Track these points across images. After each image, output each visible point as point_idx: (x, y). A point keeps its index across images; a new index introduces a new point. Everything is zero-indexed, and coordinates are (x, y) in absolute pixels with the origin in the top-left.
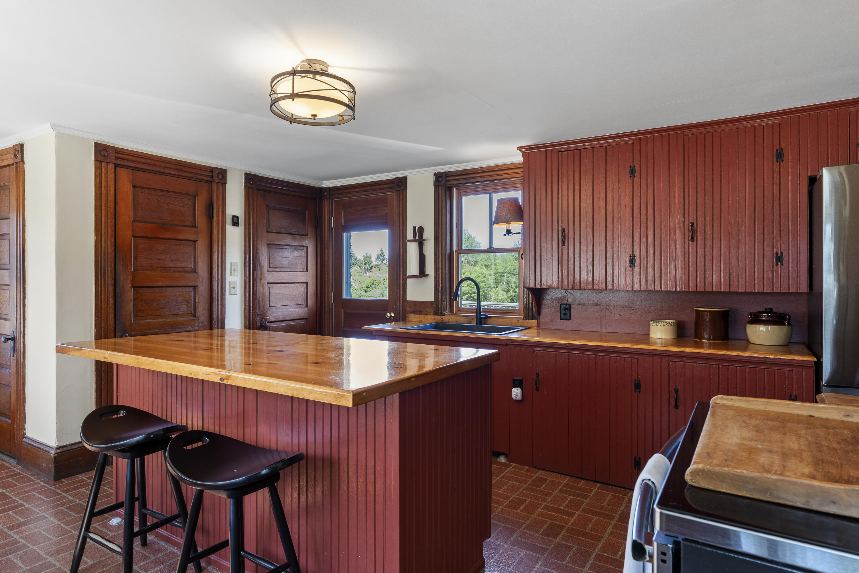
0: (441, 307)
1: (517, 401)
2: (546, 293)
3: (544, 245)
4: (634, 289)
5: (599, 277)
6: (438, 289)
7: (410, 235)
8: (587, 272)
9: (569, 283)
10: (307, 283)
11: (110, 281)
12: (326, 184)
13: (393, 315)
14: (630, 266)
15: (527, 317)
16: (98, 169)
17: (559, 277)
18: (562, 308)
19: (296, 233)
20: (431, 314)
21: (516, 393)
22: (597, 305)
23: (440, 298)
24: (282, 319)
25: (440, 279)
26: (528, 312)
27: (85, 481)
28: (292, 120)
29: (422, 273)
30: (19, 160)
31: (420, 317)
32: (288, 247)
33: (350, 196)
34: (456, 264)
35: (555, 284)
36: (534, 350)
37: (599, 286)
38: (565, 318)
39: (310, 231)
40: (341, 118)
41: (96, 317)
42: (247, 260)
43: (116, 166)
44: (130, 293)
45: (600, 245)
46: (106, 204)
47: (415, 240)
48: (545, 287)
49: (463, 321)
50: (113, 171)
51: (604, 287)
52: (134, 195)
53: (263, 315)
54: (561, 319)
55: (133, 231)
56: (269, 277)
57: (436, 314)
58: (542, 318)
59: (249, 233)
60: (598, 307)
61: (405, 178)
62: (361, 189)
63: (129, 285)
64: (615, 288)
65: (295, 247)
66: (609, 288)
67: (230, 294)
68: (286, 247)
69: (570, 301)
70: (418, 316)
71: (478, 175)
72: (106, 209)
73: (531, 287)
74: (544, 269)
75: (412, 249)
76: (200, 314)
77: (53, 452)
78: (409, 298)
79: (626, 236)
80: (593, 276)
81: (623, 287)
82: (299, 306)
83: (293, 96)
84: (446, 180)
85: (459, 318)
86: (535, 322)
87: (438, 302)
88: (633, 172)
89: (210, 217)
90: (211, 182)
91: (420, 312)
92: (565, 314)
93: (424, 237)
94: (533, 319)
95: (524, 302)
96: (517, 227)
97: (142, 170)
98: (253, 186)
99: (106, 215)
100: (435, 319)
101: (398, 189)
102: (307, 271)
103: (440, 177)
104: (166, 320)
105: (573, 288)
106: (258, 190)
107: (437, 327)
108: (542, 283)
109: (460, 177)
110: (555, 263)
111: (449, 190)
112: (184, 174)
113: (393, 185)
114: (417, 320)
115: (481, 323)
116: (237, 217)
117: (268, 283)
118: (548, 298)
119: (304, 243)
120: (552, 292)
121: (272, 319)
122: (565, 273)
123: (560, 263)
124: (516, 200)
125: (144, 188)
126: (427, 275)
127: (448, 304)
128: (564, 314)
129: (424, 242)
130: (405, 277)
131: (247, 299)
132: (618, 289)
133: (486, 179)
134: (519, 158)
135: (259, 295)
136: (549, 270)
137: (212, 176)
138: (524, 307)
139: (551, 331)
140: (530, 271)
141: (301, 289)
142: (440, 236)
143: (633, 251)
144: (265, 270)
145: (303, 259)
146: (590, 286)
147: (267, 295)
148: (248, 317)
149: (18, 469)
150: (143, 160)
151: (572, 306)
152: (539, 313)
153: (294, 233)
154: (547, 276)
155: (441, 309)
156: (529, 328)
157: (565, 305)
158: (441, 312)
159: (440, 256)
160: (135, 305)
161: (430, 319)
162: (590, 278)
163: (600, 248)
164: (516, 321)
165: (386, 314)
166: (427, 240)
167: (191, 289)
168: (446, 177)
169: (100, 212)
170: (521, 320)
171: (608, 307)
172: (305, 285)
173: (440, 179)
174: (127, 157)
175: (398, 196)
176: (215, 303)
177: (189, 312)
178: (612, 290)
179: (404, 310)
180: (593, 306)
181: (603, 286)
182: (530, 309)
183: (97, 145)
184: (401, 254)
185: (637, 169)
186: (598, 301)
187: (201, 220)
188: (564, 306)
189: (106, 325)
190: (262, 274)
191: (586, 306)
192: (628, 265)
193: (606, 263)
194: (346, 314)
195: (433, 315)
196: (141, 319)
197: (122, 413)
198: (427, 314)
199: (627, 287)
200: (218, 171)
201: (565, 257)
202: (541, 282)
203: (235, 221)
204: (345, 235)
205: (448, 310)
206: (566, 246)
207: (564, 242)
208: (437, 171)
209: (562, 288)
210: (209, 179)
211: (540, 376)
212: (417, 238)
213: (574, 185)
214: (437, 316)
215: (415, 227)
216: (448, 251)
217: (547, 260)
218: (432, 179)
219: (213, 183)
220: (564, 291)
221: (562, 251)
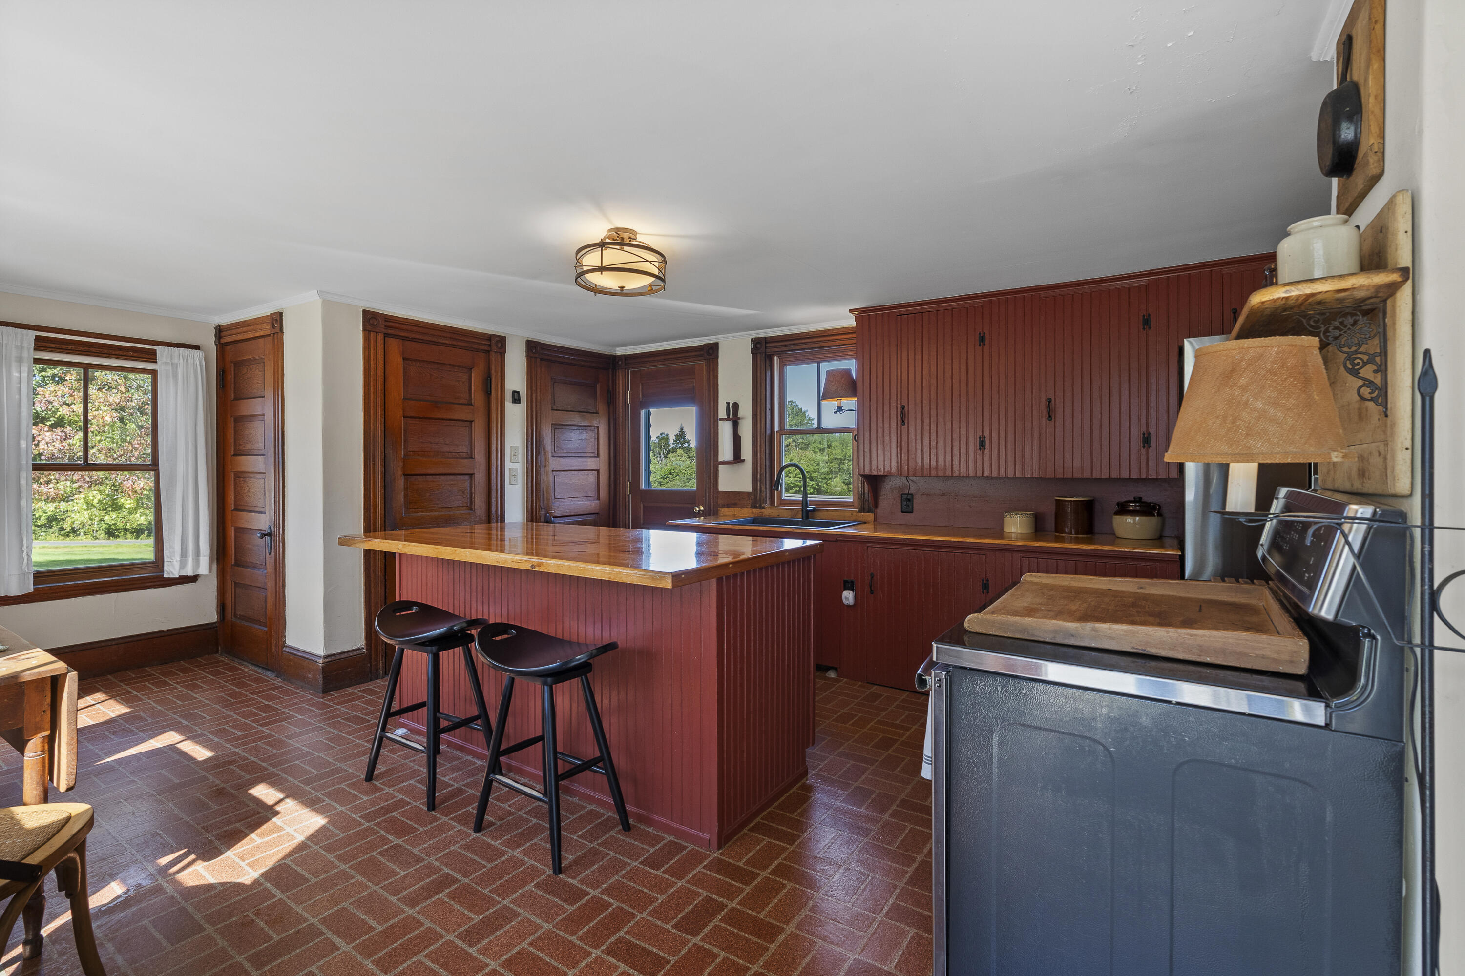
0: (760, 499)
1: (849, 606)
2: (884, 482)
3: (880, 424)
4: (985, 475)
5: (945, 461)
6: (757, 477)
7: (722, 414)
8: (930, 456)
9: (910, 469)
10: (598, 471)
11: (379, 467)
12: (620, 351)
13: (702, 508)
14: (980, 449)
15: (862, 510)
16: (367, 340)
17: (897, 462)
18: (903, 498)
19: (586, 410)
20: (748, 506)
21: (848, 597)
22: (944, 494)
23: (759, 488)
24: (569, 514)
25: (759, 465)
26: (864, 505)
27: (356, 694)
28: (597, 290)
29: (738, 458)
30: (277, 330)
31: (735, 511)
32: (576, 428)
33: (649, 366)
34: (777, 448)
35: (894, 470)
36: (868, 547)
37: (945, 473)
38: (907, 510)
39: (602, 407)
40: (649, 288)
41: (365, 509)
42: (530, 443)
43: (386, 335)
44: (400, 483)
45: (945, 424)
46: (375, 380)
47: (728, 419)
48: (882, 473)
49: (786, 515)
50: (382, 341)
52: (405, 369)
53: (548, 509)
54: (902, 512)
55: (404, 411)
56: (554, 464)
57: (754, 506)
58: (879, 511)
59: (532, 412)
60: (945, 497)
61: (716, 344)
62: (662, 357)
63: (400, 472)
64: (962, 475)
65: (584, 428)
66: (956, 474)
67: (510, 484)
68: (573, 428)
69: (913, 490)
70: (733, 509)
71: (803, 341)
72: (375, 385)
73: (866, 474)
74: (880, 452)
75: (725, 430)
76: (476, 507)
77: (321, 661)
78: (721, 488)
79: (975, 413)
80: (937, 461)
81: (971, 473)
82: (589, 498)
83: (602, 269)
84: (765, 347)
85: (781, 511)
86: (871, 515)
87: (757, 492)
88: (982, 339)
89: (488, 393)
90: (489, 351)
91: (734, 505)
92: (907, 506)
93: (740, 415)
94: (869, 512)
95: (858, 491)
96: (850, 403)
97: (413, 340)
98: (537, 355)
99: (375, 393)
100: (752, 513)
101: (708, 357)
102: (598, 456)
103: (758, 343)
104: (440, 514)
105: (914, 475)
106: (542, 359)
107: (755, 521)
108: (879, 469)
109: (782, 344)
110: (894, 445)
111: (770, 358)
112: (460, 344)
113: (702, 353)
114: (732, 513)
115: (808, 518)
116: (518, 393)
117: (553, 471)
118: (886, 487)
119: (595, 423)
120: (891, 480)
121: (557, 514)
122: (905, 458)
123: (899, 445)
124: (848, 372)
125: (415, 360)
126: (744, 461)
127: (768, 495)
128: (905, 506)
129: (740, 421)
130: (717, 463)
131: (530, 489)
132: (966, 475)
133: (813, 346)
134: (851, 322)
135: (544, 485)
136: (887, 454)
137: (490, 345)
138: (859, 498)
139: (889, 526)
140: (864, 455)
141: (592, 477)
142: (759, 414)
143: (983, 432)
144: (550, 455)
145: (593, 442)
146: (934, 473)
147: (551, 485)
148: (530, 511)
149: (278, 682)
150: (414, 328)
151: (914, 497)
152: (876, 505)
153: (583, 410)
154: (884, 461)
155: (760, 501)
156: (865, 523)
157: (907, 495)
158: (760, 505)
159: (759, 437)
160: (405, 496)
161: (747, 513)
162: (934, 463)
163: (945, 428)
164: (849, 514)
165: (694, 508)
166: (743, 418)
167: (467, 477)
168: (766, 343)
169: (369, 390)
170: (854, 514)
171: (957, 498)
172: (596, 473)
173: (758, 346)
174: (397, 325)
175: (708, 366)
176: (493, 494)
177: (465, 505)
178: (959, 477)
179: (716, 502)
180: (940, 496)
181: (949, 473)
182: (866, 500)
183: (366, 313)
184: (712, 436)
185: (987, 336)
186: (944, 490)
187: (478, 397)
188: (905, 496)
189: (375, 518)
190: (546, 459)
191: (932, 497)
192: (978, 447)
193: (952, 446)
194: (644, 507)
195: (750, 508)
196: (412, 512)
197: (415, 609)
198: (743, 507)
199: (976, 474)
200: (497, 339)
201: (905, 438)
202: (877, 468)
203: (516, 397)
204: (643, 412)
205: (768, 502)
206: (906, 426)
207: (903, 421)
208: (754, 337)
209: (901, 475)
210: (486, 348)
211: (875, 577)
212: (731, 416)
213: (915, 355)
214: (756, 509)
215: (728, 403)
216: (768, 432)
217: (884, 442)
218: (748, 346)
219: (491, 353)
220: (904, 479)
221: (901, 431)
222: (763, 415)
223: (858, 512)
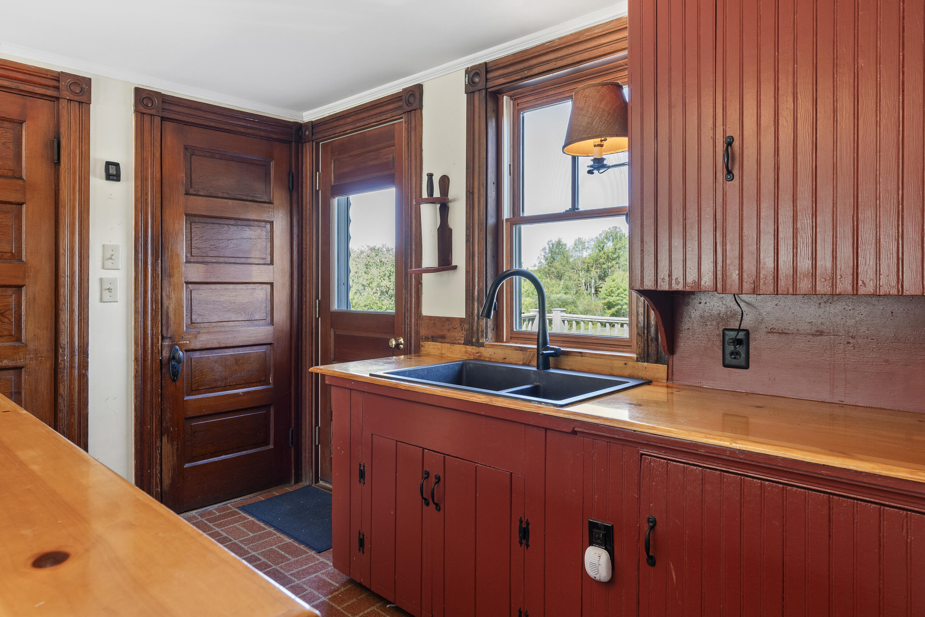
0: (478, 329)
1: (599, 583)
2: (688, 304)
5: (834, 258)
6: (473, 293)
8: (796, 246)
9: (745, 276)
10: (272, 284)
12: (307, 117)
13: (401, 341)
15: (645, 357)
17: (716, 263)
18: (727, 338)
19: (249, 198)
20: (460, 342)
21: (596, 560)
22: (820, 333)
23: (476, 312)
24: (217, 346)
25: (476, 274)
26: (648, 347)
29: (446, 263)
31: (442, 348)
32: (230, 222)
33: (340, 135)
34: (507, 245)
35: (707, 280)
36: (642, 454)
37: (834, 285)
38: (734, 362)
39: (278, 195)
42: (141, 241)
47: (431, 200)
48: (680, 287)
49: (515, 359)
51: (850, 288)
53: (177, 338)
54: (725, 365)
56: (189, 272)
57: (468, 342)
58: (678, 360)
59: (145, 195)
60: (825, 338)
61: (419, 88)
62: (354, 118)
64: (884, 289)
65: (247, 223)
66: (867, 289)
67: (101, 301)
68: (227, 222)
69: (748, 322)
70: (438, 345)
71: (545, 59)
73: (646, 288)
74: (678, 242)
75: (429, 218)
76: (32, 336)
78: (426, 311)
80: (814, 258)
82: (256, 322)
84: (487, 80)
85: (509, 352)
86: (662, 368)
87: (473, 319)
89: (53, 162)
90: (58, 98)
91: (442, 338)
92: (735, 354)
93: (451, 196)
94: (657, 361)
95: (638, 322)
98: (153, 112)
100: (466, 352)
101: (408, 109)
102: (272, 263)
103: (475, 76)
105: (755, 291)
106: (163, 118)
108: (674, 278)
109: (511, 69)
110: (707, 226)
111: (494, 97)
113: (400, 103)
114: (437, 353)
115: (547, 366)
116: (117, 165)
117: (187, 283)
118: (693, 316)
119: (265, 216)
120: (703, 301)
121: (196, 345)
122: (732, 255)
126: (455, 267)
127: (491, 323)
128: (732, 353)
129: (451, 205)
130: (420, 271)
131: (141, 310)
132: (894, 292)
135: (170, 305)
136: (692, 246)
137: (59, 89)
138: (638, 334)
139: (699, 392)
140: (642, 251)
141: (262, 293)
142: (476, 191)
144: (183, 259)
145: (263, 243)
146: (804, 285)
147: (184, 303)
148: (141, 342)
151: (752, 336)
152: (672, 348)
153: (244, 198)
154: (685, 261)
155: (478, 334)
156: (649, 382)
157: (736, 333)
158: (478, 340)
159: (476, 229)
161: (458, 352)
162: (805, 264)
164: (620, 363)
165: (388, 341)
166: (454, 200)
167: (10, 291)
168: (487, 72)
170: (630, 363)
171: (851, 341)
172: (269, 287)
175: (409, 122)
177: (7, 333)
178: (872, 296)
179: (417, 333)
180: (810, 337)
181: (845, 285)
182: (652, 339)
184: (414, 230)
186: (822, 324)
187: (34, 168)
188: (732, 334)
190: (173, 265)
191: (790, 337)
193: (857, 220)
194: (337, 337)
195: (464, 344)
198: (453, 342)
200: (71, 80)
201: (733, 210)
202: (670, 275)
203: (112, 170)
204: (338, 201)
205: (490, 335)
206: (736, 181)
207: (730, 172)
208: (471, 65)
209: (724, 291)
210: (51, 92)
211: (658, 528)
212: (438, 196)
214: (471, 347)
215: (430, 176)
216: (491, 221)
217: (685, 219)
218: (461, 80)
219: (61, 100)
220: (729, 299)
221: (724, 195)
222: (483, 192)
223: (637, 360)
